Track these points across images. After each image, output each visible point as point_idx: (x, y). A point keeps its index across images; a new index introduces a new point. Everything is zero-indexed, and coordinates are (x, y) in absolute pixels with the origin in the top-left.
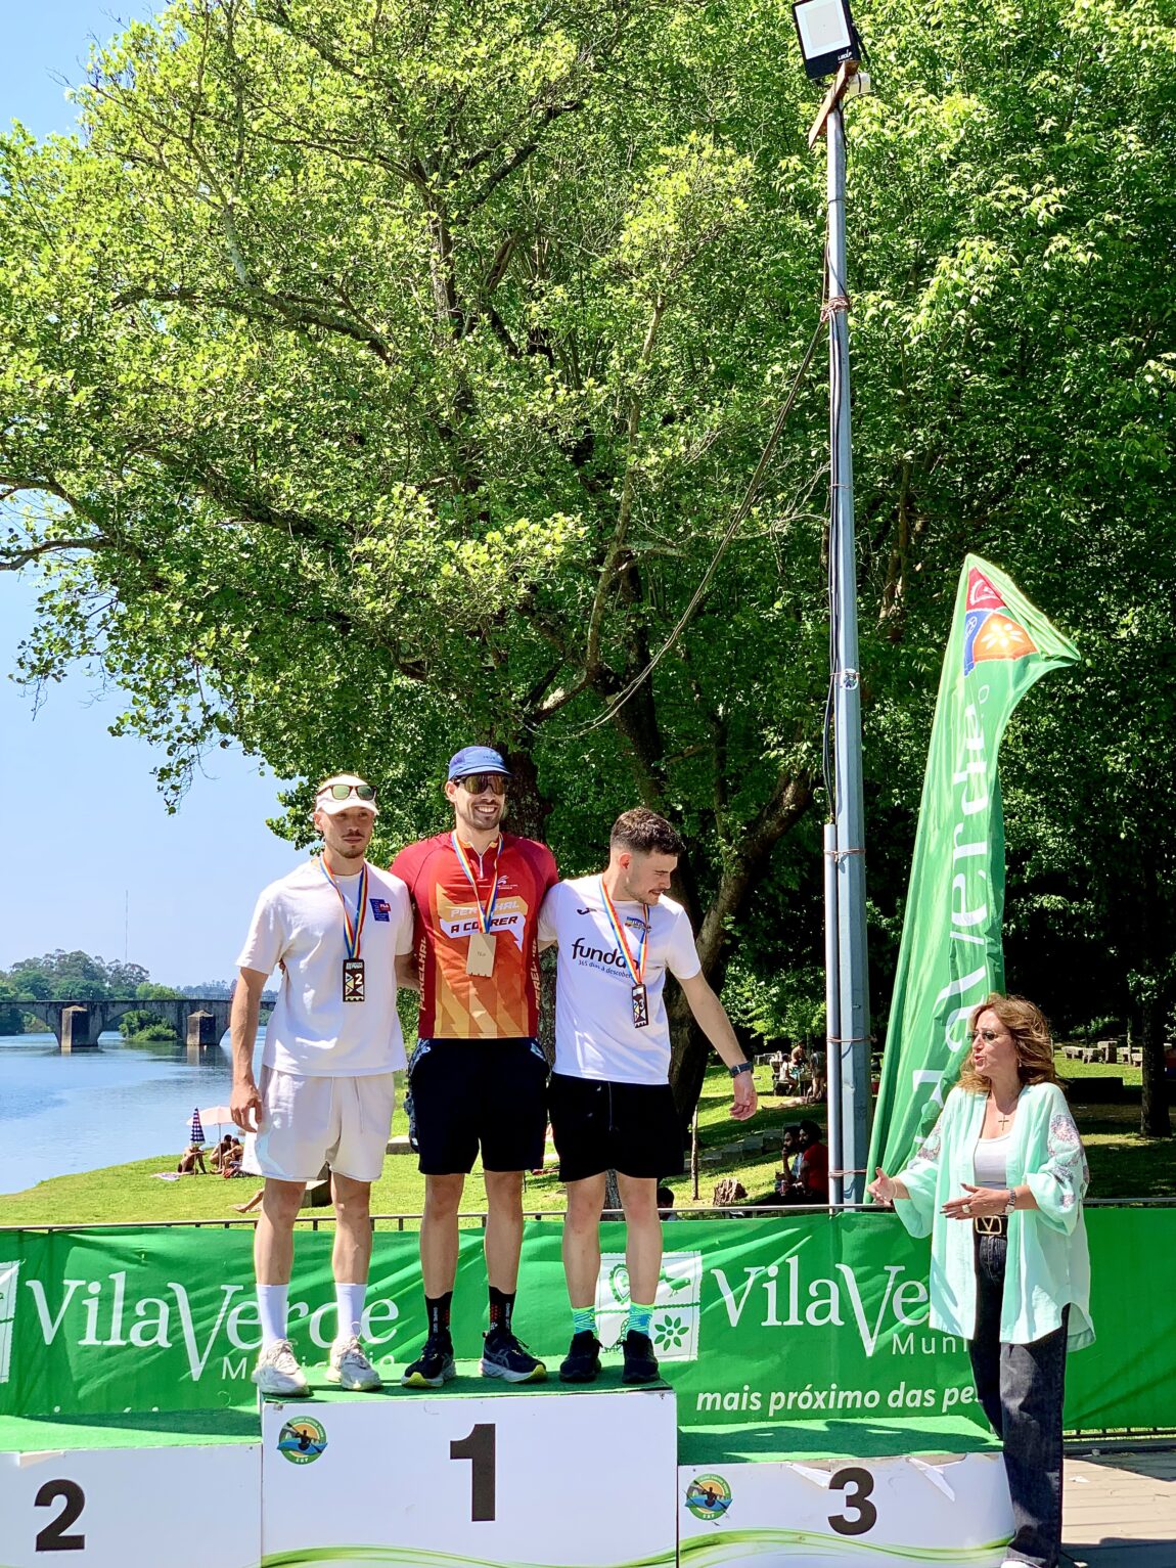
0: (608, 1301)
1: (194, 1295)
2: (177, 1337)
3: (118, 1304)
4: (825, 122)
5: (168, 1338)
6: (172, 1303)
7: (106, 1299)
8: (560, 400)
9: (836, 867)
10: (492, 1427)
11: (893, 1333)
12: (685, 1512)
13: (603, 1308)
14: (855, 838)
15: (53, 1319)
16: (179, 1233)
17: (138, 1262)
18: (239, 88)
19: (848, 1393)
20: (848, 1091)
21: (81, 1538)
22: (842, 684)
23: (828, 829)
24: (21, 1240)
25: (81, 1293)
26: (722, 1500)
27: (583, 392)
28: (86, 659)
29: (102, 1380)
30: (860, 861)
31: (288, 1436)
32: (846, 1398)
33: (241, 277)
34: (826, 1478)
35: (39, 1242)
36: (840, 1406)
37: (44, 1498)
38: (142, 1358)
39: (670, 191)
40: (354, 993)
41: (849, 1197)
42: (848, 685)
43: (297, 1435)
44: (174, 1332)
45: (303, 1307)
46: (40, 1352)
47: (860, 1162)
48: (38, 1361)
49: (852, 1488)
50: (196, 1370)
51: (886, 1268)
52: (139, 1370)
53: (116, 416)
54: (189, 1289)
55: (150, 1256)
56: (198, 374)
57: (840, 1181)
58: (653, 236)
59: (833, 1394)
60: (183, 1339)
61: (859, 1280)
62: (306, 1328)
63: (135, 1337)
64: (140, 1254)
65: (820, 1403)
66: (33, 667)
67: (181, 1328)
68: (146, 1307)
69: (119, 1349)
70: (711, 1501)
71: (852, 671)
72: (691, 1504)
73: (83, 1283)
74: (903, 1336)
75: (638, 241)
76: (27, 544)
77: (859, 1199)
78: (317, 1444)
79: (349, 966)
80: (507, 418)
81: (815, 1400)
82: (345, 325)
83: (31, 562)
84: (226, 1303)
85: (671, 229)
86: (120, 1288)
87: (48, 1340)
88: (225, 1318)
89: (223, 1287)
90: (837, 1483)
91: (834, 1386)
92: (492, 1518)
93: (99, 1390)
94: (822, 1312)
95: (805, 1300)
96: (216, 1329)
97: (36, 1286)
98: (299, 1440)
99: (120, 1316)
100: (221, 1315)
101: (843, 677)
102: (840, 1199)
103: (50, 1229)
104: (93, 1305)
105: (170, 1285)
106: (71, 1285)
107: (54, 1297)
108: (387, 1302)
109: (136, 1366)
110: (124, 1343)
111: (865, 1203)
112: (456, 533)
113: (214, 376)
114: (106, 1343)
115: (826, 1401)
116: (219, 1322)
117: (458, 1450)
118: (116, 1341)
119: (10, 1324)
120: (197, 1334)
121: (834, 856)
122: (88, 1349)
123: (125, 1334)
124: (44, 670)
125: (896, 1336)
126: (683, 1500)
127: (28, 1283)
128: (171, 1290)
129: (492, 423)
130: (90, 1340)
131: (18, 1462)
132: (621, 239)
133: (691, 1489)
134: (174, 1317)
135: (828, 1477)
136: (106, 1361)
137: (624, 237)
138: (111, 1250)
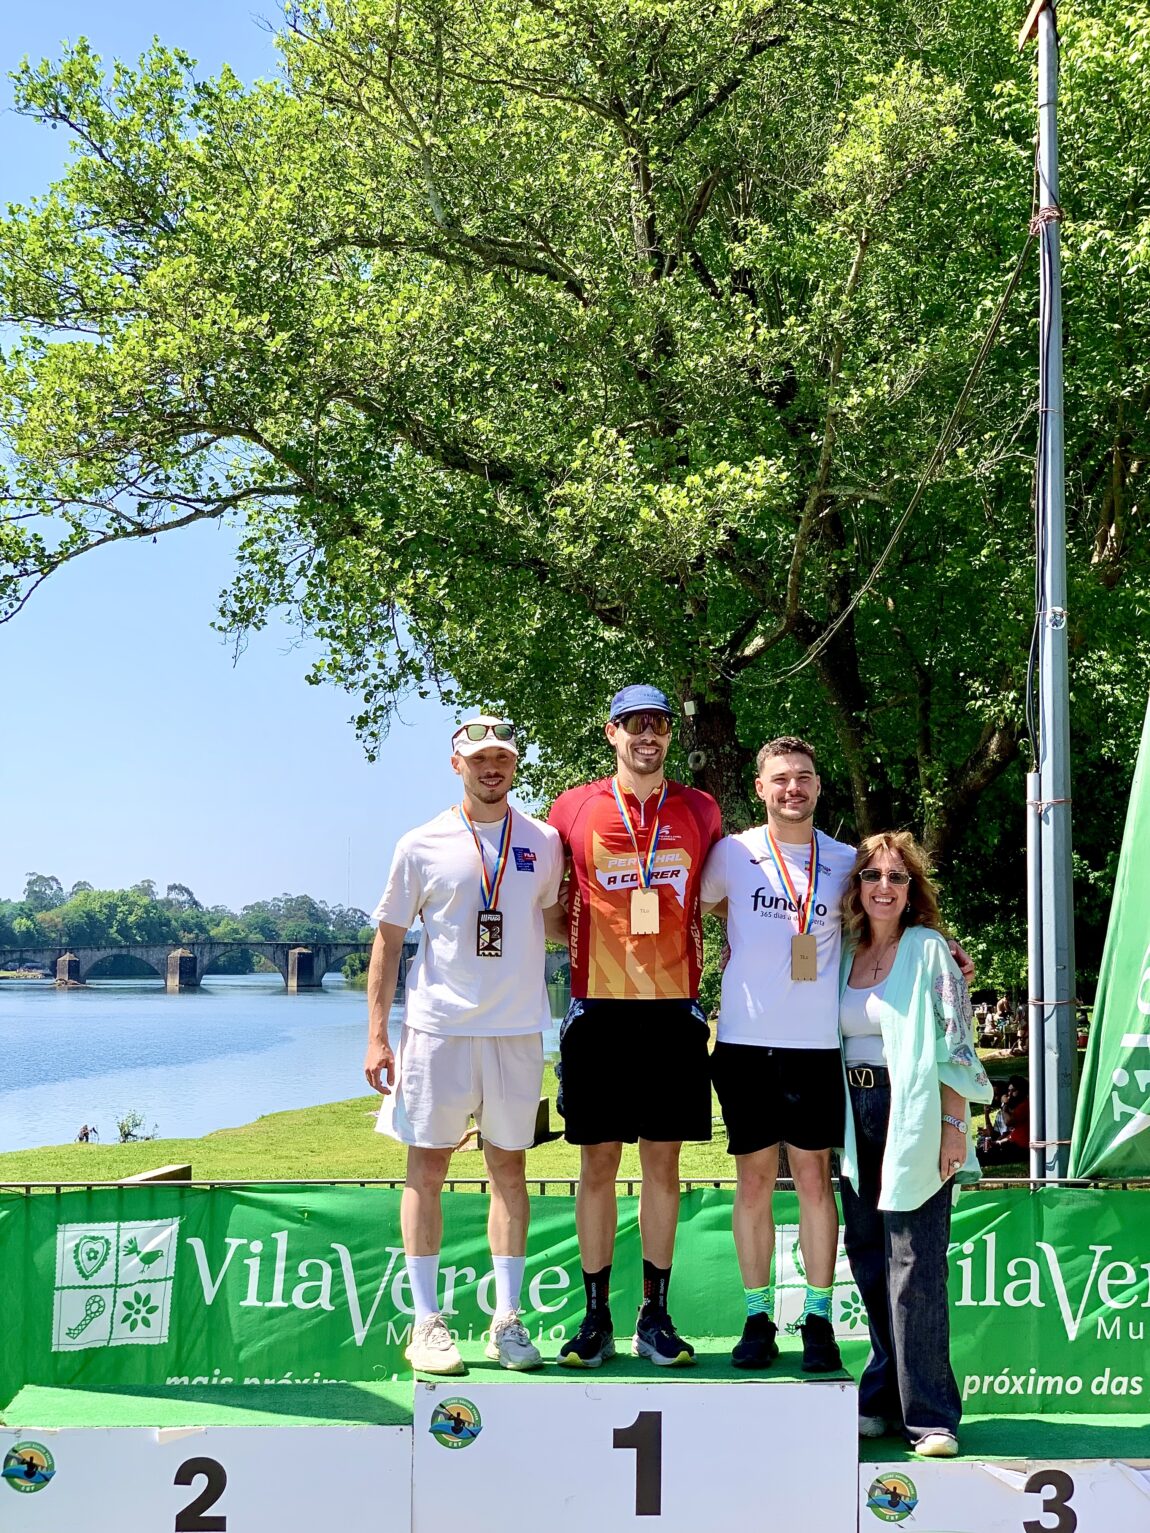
0: (792, 1275)
1: (359, 1256)
2: (338, 1301)
3: (280, 1265)
4: (1036, 23)
5: (331, 1301)
6: (336, 1264)
7: (268, 1259)
8: (761, 338)
9: (1040, 818)
10: (659, 1415)
11: (1097, 1316)
12: (867, 1512)
13: (785, 1283)
14: (1061, 787)
15: (214, 1278)
16: (343, 1192)
17: (300, 1221)
18: (438, 26)
19: (1048, 1378)
20: (1052, 1057)
21: (223, 1519)
22: (1048, 623)
23: (1031, 777)
24: (182, 1196)
25: (243, 1252)
26: (907, 1501)
27: (783, 331)
28: (284, 606)
29: (262, 1343)
30: (1066, 812)
31: (441, 1418)
32: (1046, 1383)
33: (439, 218)
34: (1022, 1481)
35: (201, 1198)
36: (1039, 1391)
37: (184, 1476)
38: (302, 1322)
39: (876, 119)
40: (490, 947)
41: (1052, 1169)
42: (1055, 624)
43: (450, 1417)
44: (338, 1294)
45: (470, 1272)
46: (201, 1312)
47: (1065, 1132)
48: (197, 1323)
49: (1050, 1492)
50: (360, 1335)
51: (1092, 1247)
52: (301, 1334)
53: (312, 361)
54: (352, 1251)
55: (313, 1215)
56: (394, 317)
57: (1042, 1152)
58: (858, 167)
59: (1032, 1379)
60: (346, 1302)
61: (1062, 1259)
62: (473, 1293)
63: (297, 1299)
64: (302, 1213)
65: (1018, 1388)
66: (234, 614)
67: (345, 1291)
68: (309, 1268)
69: (280, 1311)
70: (895, 1502)
71: (1059, 609)
72: (874, 1505)
73: (245, 1241)
74: (1109, 1320)
75: (841, 172)
76: (226, 490)
77: (1063, 1173)
78: (471, 1427)
79: (485, 918)
80: (706, 360)
81: (1012, 1384)
82: (543, 267)
83: (230, 509)
84: (391, 1265)
85: (877, 159)
86: (282, 1248)
87: (209, 1301)
88: (390, 1282)
89: (388, 1249)
90: (1034, 1485)
91: (1033, 1371)
92: (658, 1512)
93: (260, 1353)
94: (1022, 1292)
95: (1003, 1279)
96: (380, 1293)
97: (197, 1244)
98: (452, 1423)
99: (282, 1277)
100: (386, 1278)
101: (1049, 615)
102: (1042, 1174)
103: (212, 1185)
104: (254, 1265)
105: (333, 1245)
106: (234, 1243)
107: (215, 1257)
108: (557, 1269)
109: (297, 1329)
110: (286, 1305)
111: (1069, 1178)
112: (654, 477)
113: (409, 318)
114: (268, 1305)
115: (1025, 1385)
116: (383, 1285)
117: (621, 1439)
118: (277, 1302)
119: (170, 1283)
120: (361, 1297)
121: (1037, 806)
122: (249, 1310)
123: (287, 1295)
124: (245, 617)
125: (1101, 1321)
126: (865, 1499)
127: (189, 1241)
128: (335, 1251)
129: (692, 365)
130: (252, 1300)
131: (157, 1437)
132: (825, 171)
133: (873, 1488)
134: (337, 1279)
135: (1025, 1479)
136: (267, 1324)
137: (828, 169)
138: (273, 1208)
